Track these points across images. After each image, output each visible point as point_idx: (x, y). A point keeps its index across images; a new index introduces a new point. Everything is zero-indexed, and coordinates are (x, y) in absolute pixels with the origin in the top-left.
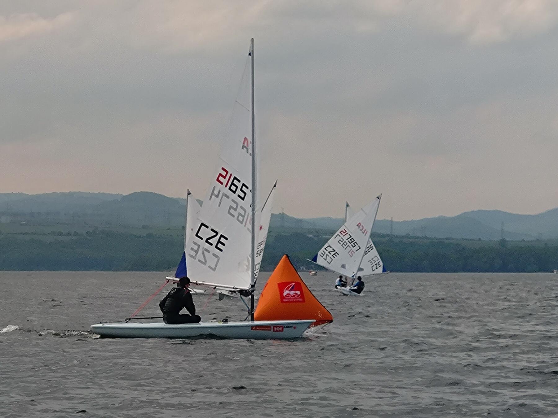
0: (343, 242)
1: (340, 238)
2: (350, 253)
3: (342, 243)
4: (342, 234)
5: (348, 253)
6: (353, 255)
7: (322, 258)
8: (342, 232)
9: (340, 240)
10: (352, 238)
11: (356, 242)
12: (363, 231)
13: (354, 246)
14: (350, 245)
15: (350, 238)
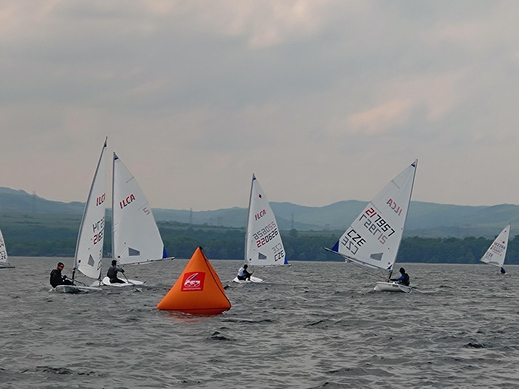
0: (371, 225)
1: (366, 220)
2: (381, 239)
3: (369, 227)
4: (369, 215)
5: (379, 239)
6: (385, 241)
7: (345, 247)
8: (368, 212)
9: (367, 223)
10: (383, 220)
11: (387, 225)
12: (396, 209)
13: (385, 229)
14: (380, 229)
15: (380, 220)
